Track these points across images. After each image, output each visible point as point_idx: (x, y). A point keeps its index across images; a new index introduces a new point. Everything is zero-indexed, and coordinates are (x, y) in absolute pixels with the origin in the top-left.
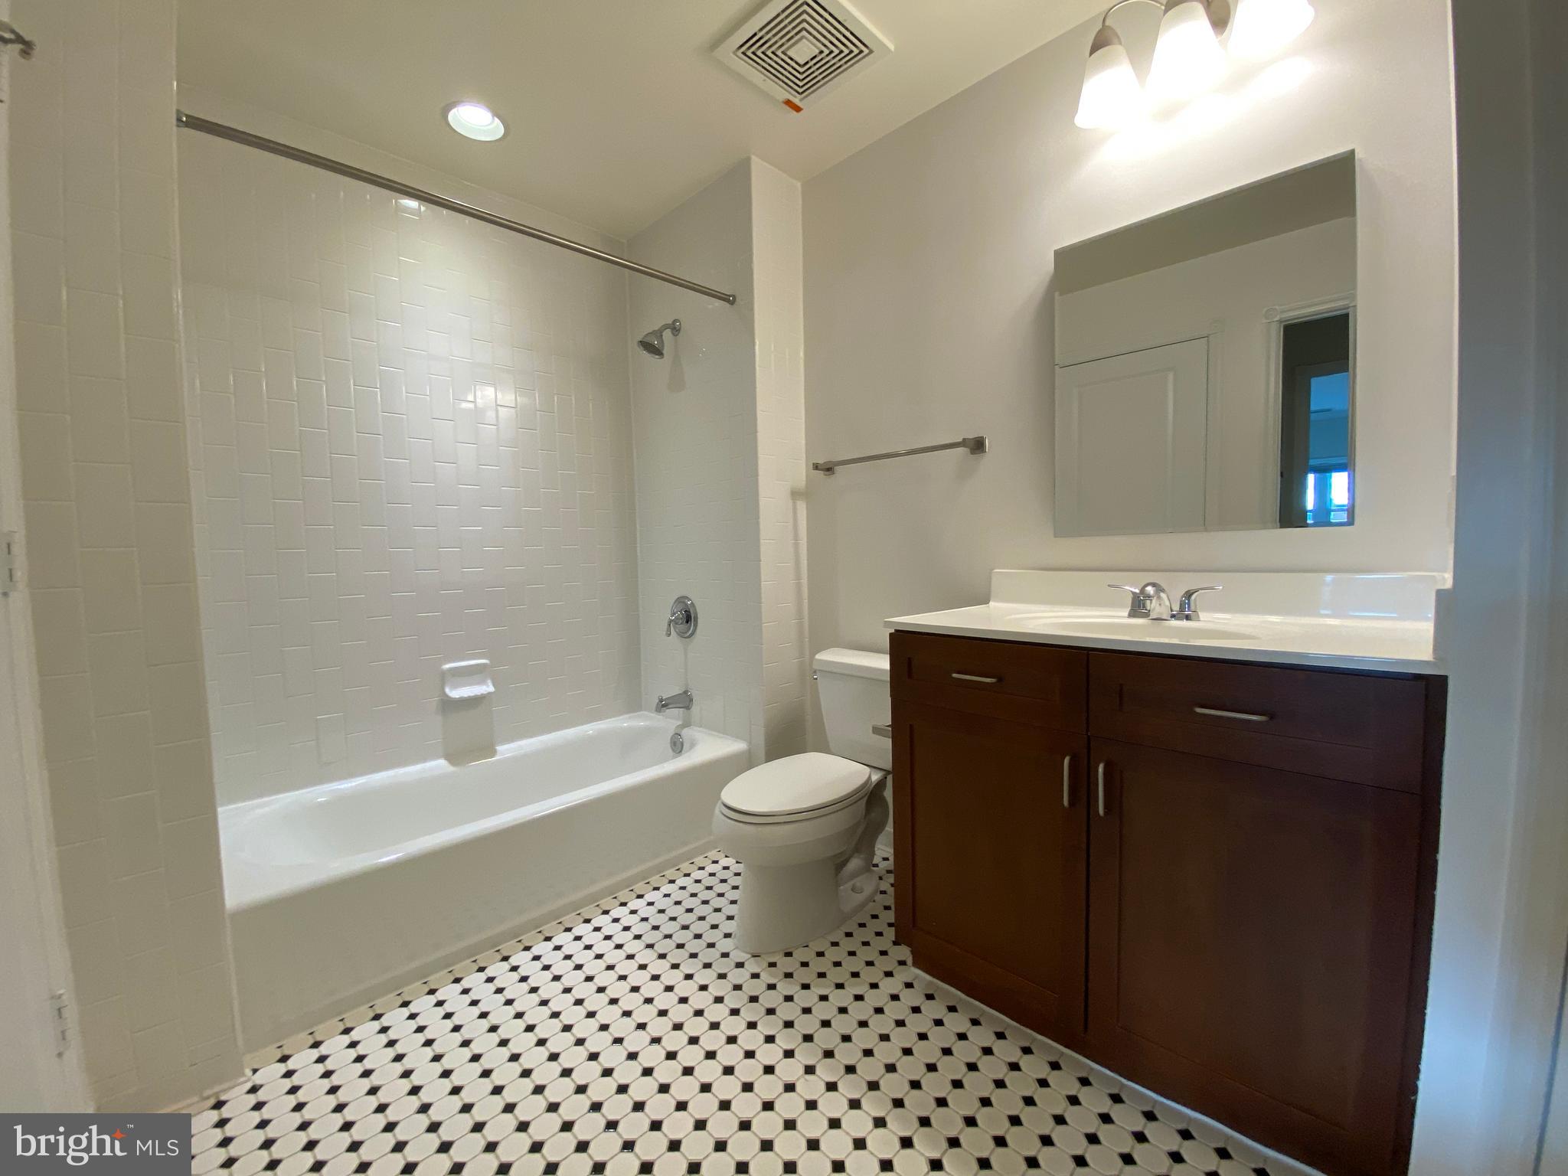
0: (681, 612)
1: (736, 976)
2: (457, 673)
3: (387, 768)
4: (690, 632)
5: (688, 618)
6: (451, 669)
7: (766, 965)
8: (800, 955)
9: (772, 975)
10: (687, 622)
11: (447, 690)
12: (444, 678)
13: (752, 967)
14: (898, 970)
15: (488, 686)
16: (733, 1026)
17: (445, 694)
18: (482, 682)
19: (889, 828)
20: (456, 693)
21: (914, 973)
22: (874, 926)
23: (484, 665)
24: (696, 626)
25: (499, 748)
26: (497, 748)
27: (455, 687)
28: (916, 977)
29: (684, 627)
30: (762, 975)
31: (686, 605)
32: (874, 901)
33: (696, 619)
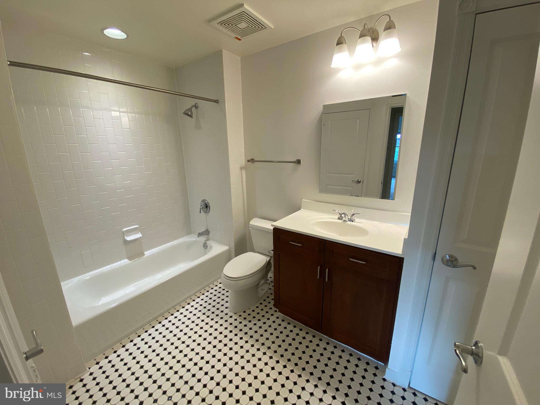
0: (204, 205)
1: (231, 320)
2: (128, 231)
3: (108, 265)
4: (208, 211)
5: (206, 206)
6: (126, 231)
7: (238, 316)
8: (248, 312)
9: (240, 319)
10: (207, 208)
11: (126, 238)
12: (124, 234)
13: (235, 317)
14: (275, 313)
15: (139, 234)
16: (231, 336)
17: (125, 239)
18: (137, 233)
19: (272, 269)
20: (129, 238)
21: (279, 314)
22: (268, 300)
23: (137, 227)
24: (210, 209)
25: (145, 253)
26: (144, 253)
27: (128, 236)
28: (280, 315)
29: (206, 209)
30: (238, 319)
31: (205, 202)
32: (268, 292)
33: (209, 207)
